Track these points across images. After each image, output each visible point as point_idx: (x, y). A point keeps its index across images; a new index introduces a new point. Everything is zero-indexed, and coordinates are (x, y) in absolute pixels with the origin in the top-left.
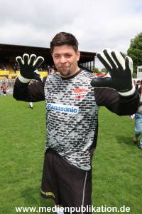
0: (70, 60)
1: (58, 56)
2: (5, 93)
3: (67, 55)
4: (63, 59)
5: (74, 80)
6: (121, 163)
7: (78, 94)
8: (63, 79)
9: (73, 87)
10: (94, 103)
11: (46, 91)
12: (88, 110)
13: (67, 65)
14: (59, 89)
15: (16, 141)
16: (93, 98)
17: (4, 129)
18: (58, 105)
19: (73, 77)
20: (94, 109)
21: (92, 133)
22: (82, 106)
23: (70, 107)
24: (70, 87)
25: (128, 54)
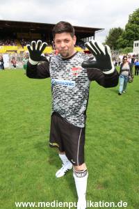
1: (59, 41)
2: (15, 67)
3: (66, 41)
4: (63, 44)
5: (72, 61)
6: (111, 125)
7: (75, 72)
8: (64, 60)
9: (71, 67)
10: (87, 78)
11: (50, 70)
12: (82, 84)
13: (66, 48)
14: (61, 68)
15: (28, 107)
16: (86, 75)
17: (17, 98)
18: (60, 80)
19: (71, 58)
20: (87, 83)
22: (78, 81)
23: (69, 81)
24: (68, 66)
25: (126, 29)
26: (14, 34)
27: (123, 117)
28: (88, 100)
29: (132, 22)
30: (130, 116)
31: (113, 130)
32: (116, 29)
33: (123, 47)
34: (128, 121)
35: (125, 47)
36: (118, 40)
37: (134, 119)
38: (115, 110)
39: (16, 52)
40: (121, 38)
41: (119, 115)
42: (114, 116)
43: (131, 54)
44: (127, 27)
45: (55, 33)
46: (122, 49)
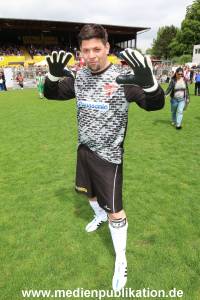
0: (100, 54)
1: (87, 50)
2: (22, 86)
3: (96, 50)
4: (92, 54)
5: (104, 76)
6: (160, 164)
7: (108, 91)
8: (93, 74)
9: (103, 84)
10: (124, 99)
12: (118, 107)
13: (97, 59)
14: (90, 86)
16: (123, 94)
19: (103, 72)
20: (125, 105)
21: (123, 130)
22: (112, 102)
23: (100, 104)
25: (182, 28)
26: (19, 38)
27: (177, 154)
28: (126, 128)
29: (192, 18)
30: (186, 152)
31: (163, 171)
32: (168, 28)
33: (178, 54)
34: (183, 158)
35: (182, 54)
36: (171, 44)
37: (192, 156)
38: (166, 144)
39: (22, 64)
40: (174, 42)
41: (170, 151)
42: (164, 153)
43: (190, 65)
44: (184, 25)
45: (81, 39)
46: (176, 58)
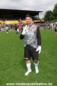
36: (50, 16)
38: (50, 52)
41: (52, 55)
46: (52, 21)
